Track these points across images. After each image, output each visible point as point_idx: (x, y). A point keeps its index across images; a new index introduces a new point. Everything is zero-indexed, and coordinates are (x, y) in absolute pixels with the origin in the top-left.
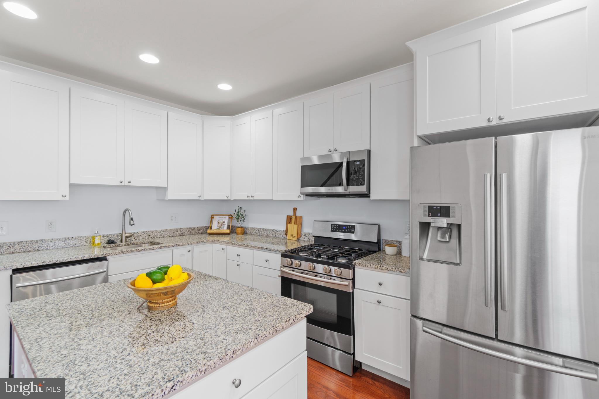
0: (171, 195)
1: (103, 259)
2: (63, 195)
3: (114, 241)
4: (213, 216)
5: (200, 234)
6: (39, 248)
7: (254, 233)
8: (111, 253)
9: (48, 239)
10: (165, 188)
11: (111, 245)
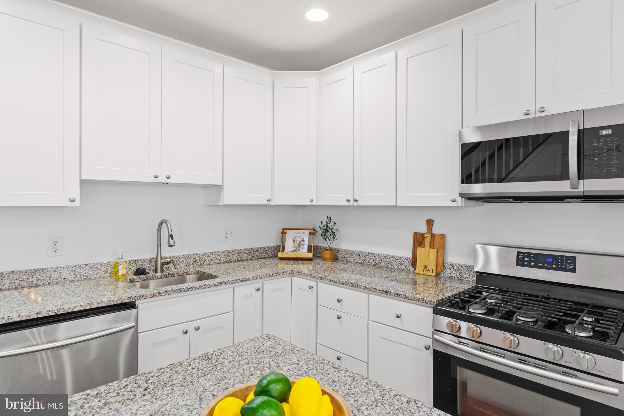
0: (227, 198)
1: (129, 305)
2: (70, 198)
3: (145, 270)
4: (285, 231)
5: (266, 258)
6: (38, 282)
7: (352, 259)
8: (143, 296)
9: (51, 268)
10: (219, 186)
11: (141, 277)
